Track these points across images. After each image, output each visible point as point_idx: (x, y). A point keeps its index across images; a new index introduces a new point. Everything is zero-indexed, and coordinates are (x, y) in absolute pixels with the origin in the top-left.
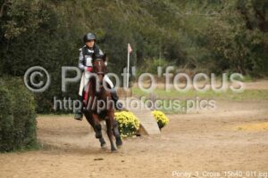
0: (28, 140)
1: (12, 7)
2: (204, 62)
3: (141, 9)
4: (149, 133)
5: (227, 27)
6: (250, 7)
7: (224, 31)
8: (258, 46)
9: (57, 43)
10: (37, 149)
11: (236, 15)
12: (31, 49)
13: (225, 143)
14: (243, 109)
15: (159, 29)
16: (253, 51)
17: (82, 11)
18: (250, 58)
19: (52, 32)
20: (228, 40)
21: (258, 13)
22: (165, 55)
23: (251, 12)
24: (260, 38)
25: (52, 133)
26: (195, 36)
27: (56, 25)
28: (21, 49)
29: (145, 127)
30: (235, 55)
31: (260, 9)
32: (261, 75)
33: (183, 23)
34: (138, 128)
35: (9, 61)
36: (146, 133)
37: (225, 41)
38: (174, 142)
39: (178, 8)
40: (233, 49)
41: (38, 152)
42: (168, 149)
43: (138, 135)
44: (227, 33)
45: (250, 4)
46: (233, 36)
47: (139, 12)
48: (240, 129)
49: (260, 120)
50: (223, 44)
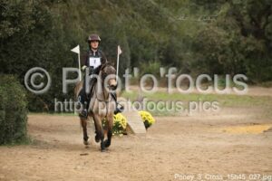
0: (18, 134)
1: (7, 8)
2: (198, 67)
3: (135, 13)
4: (136, 132)
5: (222, 33)
6: (245, 14)
7: (219, 37)
8: (252, 52)
9: (51, 44)
10: (27, 144)
11: (231, 21)
12: (26, 49)
13: (208, 143)
14: (232, 113)
15: (152, 33)
16: (246, 57)
17: (77, 14)
18: (244, 64)
19: (47, 33)
20: (223, 46)
21: (253, 20)
22: (161, 59)
23: (246, 19)
24: (254, 45)
25: (43, 130)
26: (191, 41)
27: (51, 26)
28: (16, 49)
29: (132, 127)
30: (229, 61)
31: (255, 16)
32: (254, 81)
33: (175, 28)
34: (124, 127)
35: (5, 60)
36: (133, 133)
37: (219, 47)
38: (159, 141)
39: (171, 14)
40: (227, 55)
41: (27, 147)
42: (152, 147)
43: (125, 134)
44: (222, 39)
45: (245, 11)
46: (228, 42)
47: (133, 16)
48: (225, 131)
49: (245, 124)
50: (217, 50)
